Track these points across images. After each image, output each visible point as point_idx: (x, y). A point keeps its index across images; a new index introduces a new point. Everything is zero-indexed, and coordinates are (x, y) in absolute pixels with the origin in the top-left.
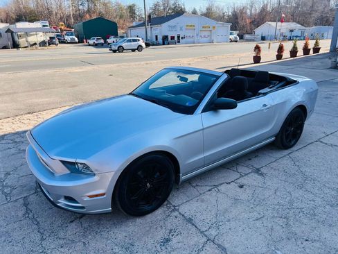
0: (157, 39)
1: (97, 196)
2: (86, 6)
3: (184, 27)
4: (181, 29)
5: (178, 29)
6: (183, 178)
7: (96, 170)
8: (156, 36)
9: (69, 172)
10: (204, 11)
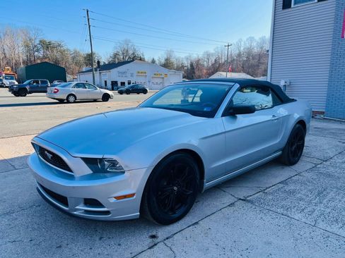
0: (106, 85)
1: (125, 197)
2: (42, 52)
3: (135, 74)
4: (132, 75)
5: (129, 75)
6: (207, 185)
7: (127, 166)
8: (106, 82)
9: (92, 172)
10: (163, 61)
